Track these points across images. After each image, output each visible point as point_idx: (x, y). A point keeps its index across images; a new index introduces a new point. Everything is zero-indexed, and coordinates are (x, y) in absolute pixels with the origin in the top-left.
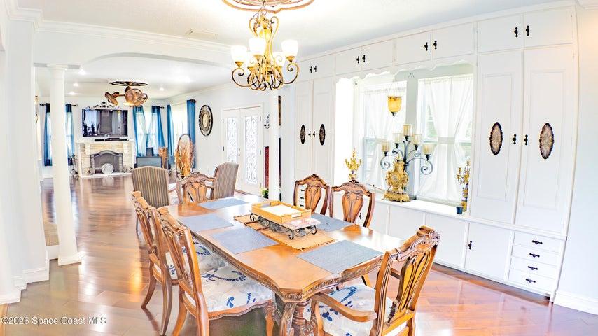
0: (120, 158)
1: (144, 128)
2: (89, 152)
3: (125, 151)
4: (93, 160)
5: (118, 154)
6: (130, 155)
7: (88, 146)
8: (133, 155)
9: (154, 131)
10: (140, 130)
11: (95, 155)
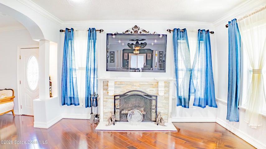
0: (154, 102)
1: (187, 60)
2: (112, 92)
3: (161, 94)
4: (117, 102)
5: (151, 96)
6: (167, 99)
7: (111, 84)
8: (171, 98)
9: (200, 65)
10: (181, 65)
11: (120, 96)
